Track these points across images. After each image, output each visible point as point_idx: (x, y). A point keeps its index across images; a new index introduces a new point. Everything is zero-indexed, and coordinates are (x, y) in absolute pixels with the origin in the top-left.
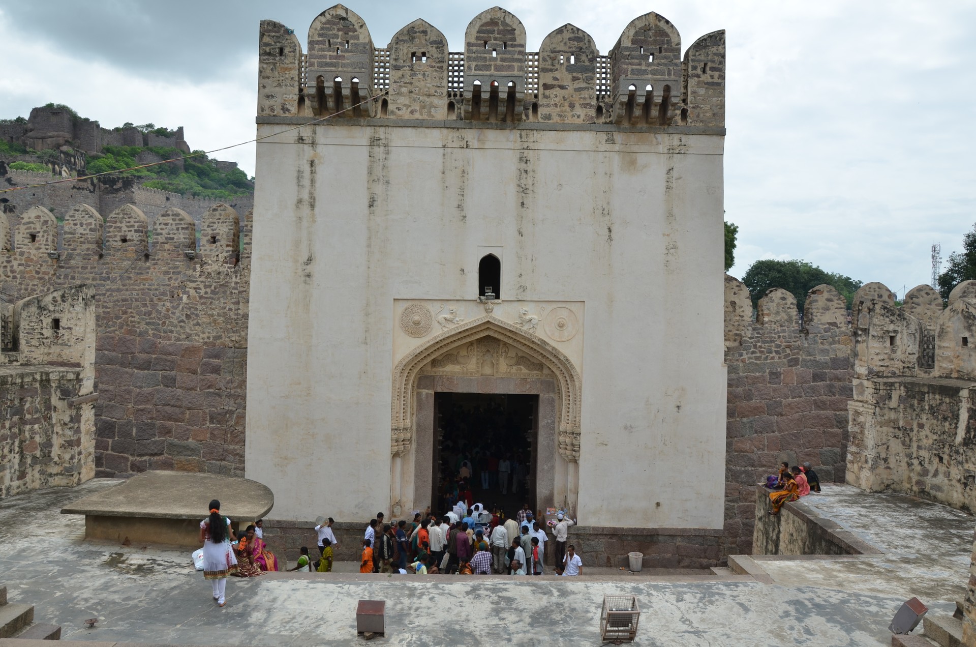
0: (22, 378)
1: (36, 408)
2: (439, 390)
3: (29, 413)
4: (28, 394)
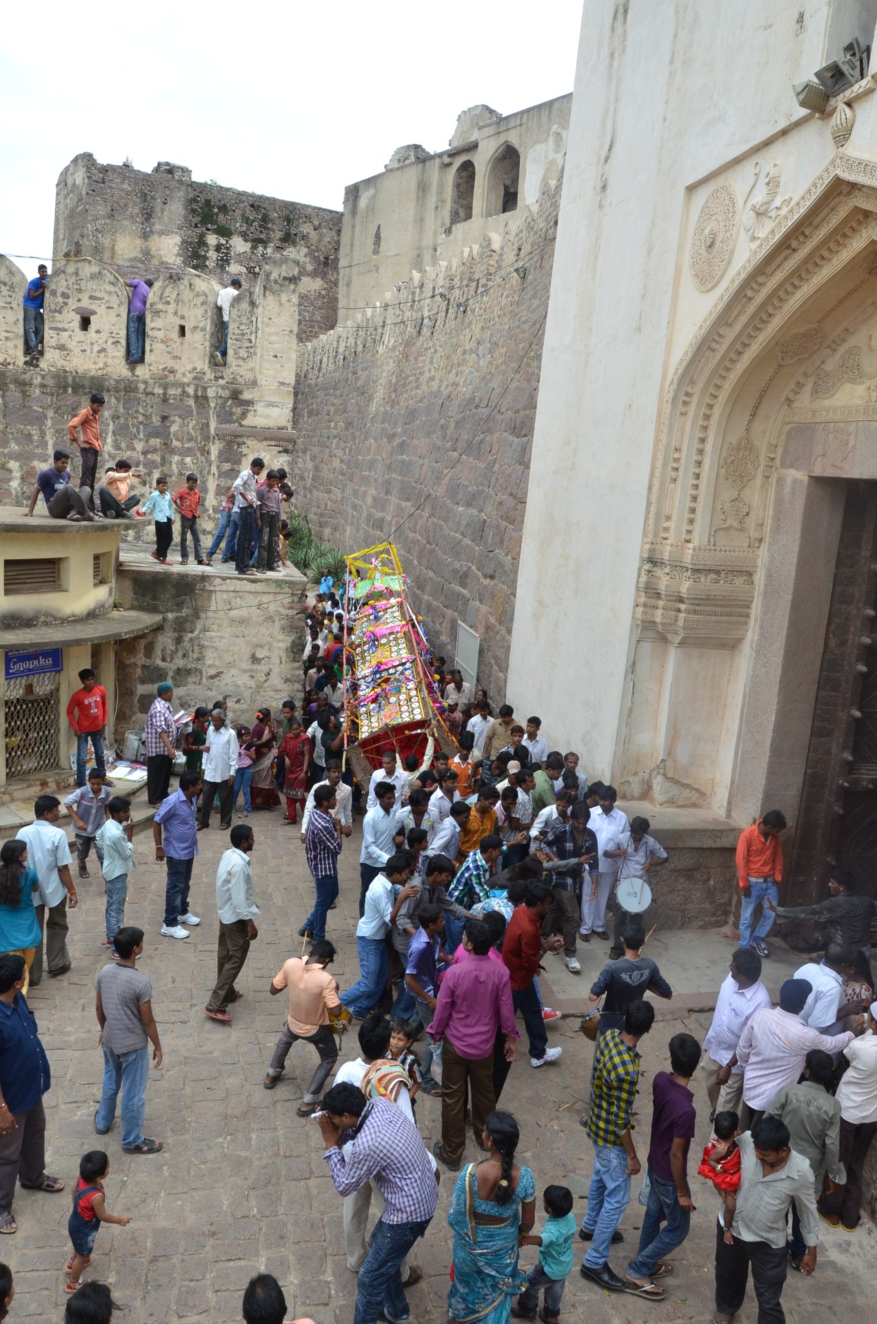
0: (165, 389)
1: (188, 433)
2: (818, 472)
3: (177, 440)
4: (174, 413)
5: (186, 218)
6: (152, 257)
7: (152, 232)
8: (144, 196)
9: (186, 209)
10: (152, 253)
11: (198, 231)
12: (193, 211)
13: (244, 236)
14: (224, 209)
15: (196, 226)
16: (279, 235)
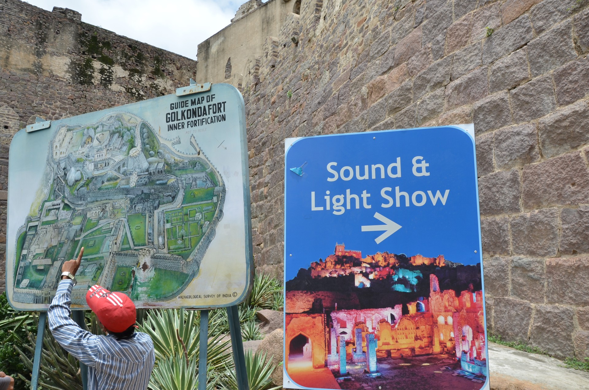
5: (75, 47)
6: (44, 70)
7: (44, 52)
8: (40, 25)
9: (76, 40)
10: (43, 67)
11: (85, 57)
12: (82, 43)
13: (124, 65)
14: (107, 45)
15: (84, 53)
16: (150, 69)
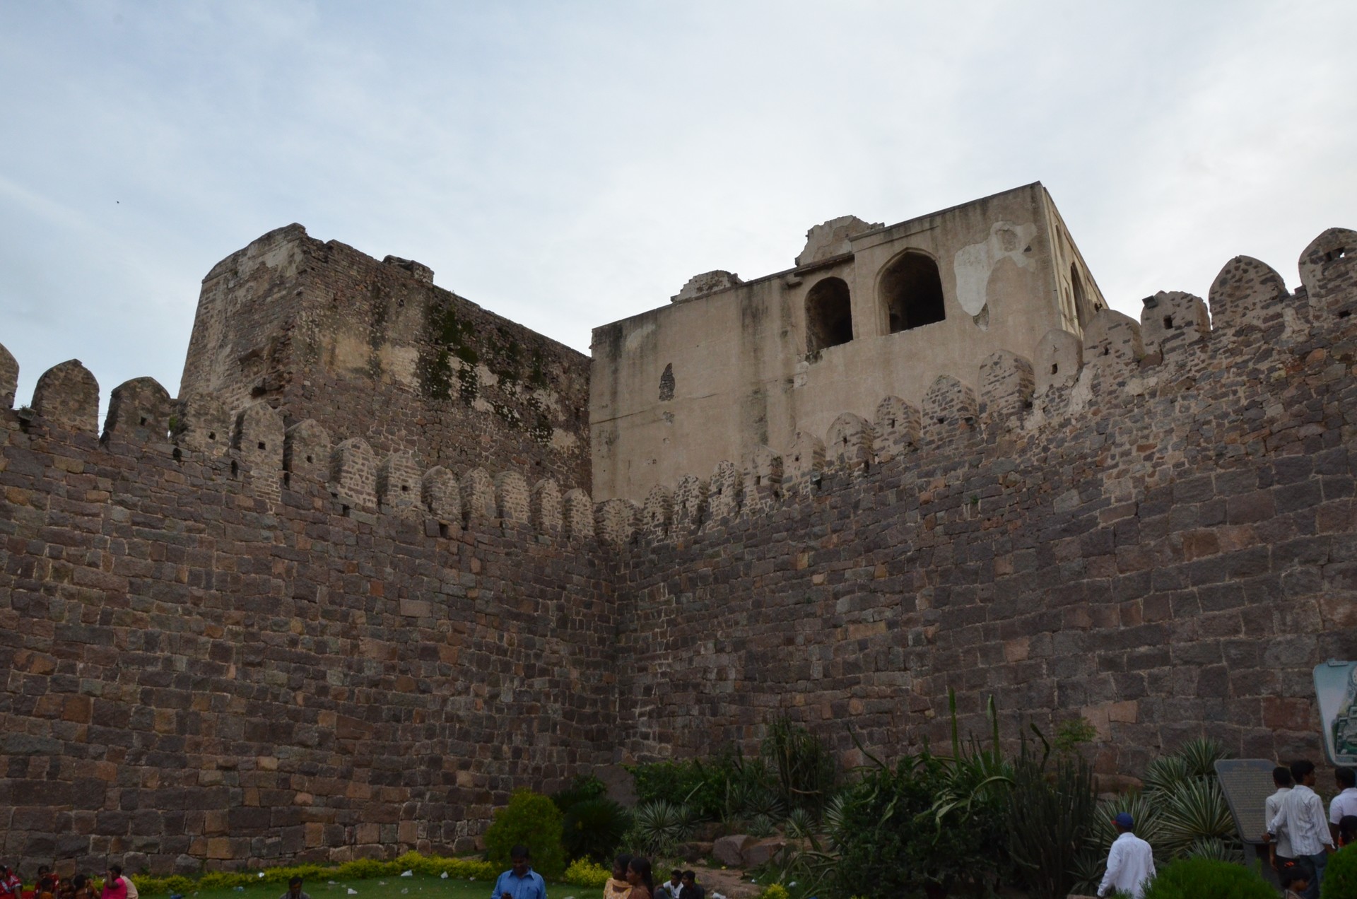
5: (425, 329)
6: (383, 371)
7: (383, 338)
8: (377, 291)
9: (426, 318)
10: (382, 366)
11: (439, 348)
12: (434, 322)
13: (491, 365)
14: (468, 327)
15: (437, 343)
16: (527, 371)
